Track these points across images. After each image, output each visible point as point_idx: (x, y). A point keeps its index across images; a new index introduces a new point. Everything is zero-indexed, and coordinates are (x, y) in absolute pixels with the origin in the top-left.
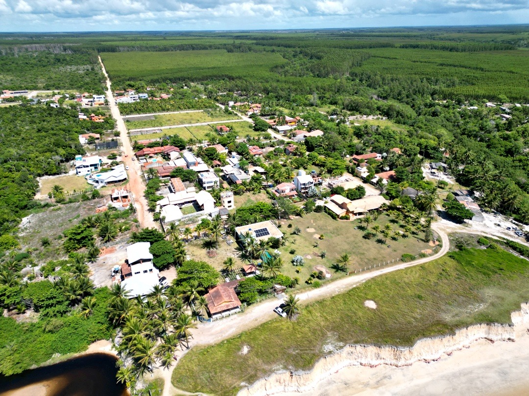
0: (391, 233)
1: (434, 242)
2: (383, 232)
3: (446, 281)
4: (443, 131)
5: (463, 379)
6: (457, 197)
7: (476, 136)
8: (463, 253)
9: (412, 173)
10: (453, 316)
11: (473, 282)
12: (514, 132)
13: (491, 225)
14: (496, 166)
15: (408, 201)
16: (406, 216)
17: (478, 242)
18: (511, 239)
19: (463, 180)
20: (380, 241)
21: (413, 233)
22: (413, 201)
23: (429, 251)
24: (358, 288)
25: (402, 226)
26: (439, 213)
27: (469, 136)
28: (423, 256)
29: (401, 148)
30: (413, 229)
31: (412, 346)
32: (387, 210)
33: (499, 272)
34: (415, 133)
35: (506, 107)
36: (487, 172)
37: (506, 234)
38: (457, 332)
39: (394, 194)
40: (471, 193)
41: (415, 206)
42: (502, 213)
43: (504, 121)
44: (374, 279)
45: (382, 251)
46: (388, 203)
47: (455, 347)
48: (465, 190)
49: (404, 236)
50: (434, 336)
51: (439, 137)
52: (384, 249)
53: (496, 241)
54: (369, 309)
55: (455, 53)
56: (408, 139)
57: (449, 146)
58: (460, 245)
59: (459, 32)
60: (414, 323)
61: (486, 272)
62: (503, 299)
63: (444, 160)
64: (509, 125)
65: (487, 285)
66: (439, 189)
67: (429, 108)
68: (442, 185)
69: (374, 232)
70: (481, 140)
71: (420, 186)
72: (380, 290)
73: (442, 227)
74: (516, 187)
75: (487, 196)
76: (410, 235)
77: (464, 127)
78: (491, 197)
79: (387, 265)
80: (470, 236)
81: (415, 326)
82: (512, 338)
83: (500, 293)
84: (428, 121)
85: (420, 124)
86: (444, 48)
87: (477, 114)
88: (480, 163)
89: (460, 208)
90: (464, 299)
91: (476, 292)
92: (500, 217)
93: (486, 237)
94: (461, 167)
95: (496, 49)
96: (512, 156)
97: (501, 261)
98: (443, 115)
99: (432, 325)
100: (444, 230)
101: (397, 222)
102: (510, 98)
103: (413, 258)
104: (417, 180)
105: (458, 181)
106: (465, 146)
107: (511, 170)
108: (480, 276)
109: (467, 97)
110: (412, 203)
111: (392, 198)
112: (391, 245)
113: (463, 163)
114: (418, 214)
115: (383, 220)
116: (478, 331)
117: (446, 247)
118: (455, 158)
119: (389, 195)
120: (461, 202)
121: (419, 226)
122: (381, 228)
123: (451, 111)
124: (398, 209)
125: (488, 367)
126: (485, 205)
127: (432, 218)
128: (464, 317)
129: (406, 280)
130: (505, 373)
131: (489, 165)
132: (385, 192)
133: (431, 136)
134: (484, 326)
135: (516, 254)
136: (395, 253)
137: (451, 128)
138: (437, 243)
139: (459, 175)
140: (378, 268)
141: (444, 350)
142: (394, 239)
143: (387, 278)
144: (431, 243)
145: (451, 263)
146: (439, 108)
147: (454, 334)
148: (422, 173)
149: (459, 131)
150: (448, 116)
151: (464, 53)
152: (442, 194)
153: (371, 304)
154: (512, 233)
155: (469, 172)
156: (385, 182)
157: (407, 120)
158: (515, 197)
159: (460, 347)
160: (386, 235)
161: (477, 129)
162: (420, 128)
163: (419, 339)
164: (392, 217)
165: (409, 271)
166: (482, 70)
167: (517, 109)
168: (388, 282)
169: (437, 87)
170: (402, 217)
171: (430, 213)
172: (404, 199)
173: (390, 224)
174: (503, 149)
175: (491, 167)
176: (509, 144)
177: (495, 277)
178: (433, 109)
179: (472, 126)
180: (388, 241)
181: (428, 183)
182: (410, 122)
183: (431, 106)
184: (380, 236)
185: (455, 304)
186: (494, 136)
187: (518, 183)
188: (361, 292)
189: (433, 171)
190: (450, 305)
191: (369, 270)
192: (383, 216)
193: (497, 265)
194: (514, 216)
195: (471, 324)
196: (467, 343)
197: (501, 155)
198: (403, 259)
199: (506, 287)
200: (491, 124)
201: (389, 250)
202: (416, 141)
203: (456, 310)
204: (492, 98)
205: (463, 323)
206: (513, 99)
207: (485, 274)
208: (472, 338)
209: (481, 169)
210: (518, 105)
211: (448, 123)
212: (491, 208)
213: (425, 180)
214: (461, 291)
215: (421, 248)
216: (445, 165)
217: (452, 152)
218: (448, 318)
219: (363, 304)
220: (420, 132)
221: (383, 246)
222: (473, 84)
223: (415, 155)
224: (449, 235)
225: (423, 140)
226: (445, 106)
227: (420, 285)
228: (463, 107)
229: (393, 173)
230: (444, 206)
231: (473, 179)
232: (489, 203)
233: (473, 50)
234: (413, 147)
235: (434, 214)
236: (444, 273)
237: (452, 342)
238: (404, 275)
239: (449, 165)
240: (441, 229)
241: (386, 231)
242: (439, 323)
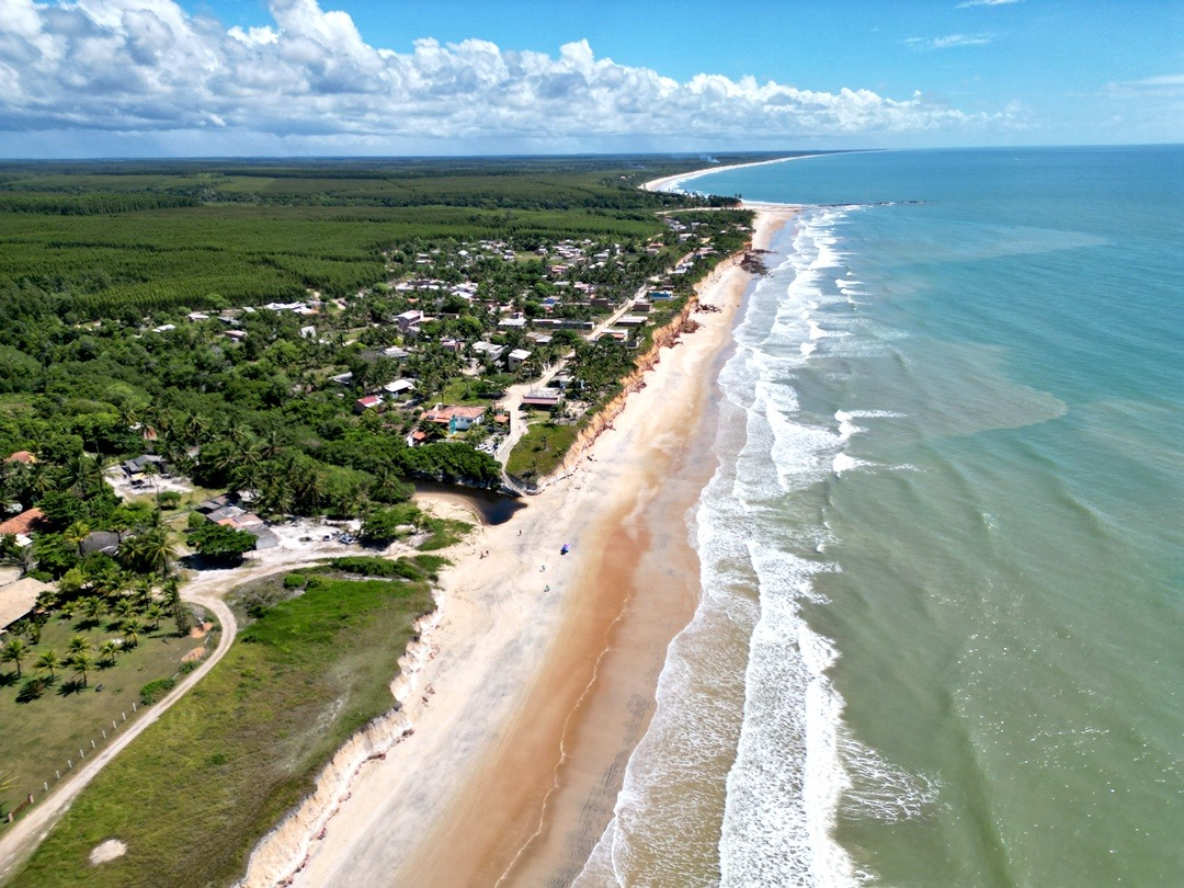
0: (91, 656)
1: (201, 627)
2: (71, 661)
3: (258, 694)
4: (121, 388)
5: (364, 863)
6: (210, 516)
7: (195, 384)
8: (267, 621)
9: (86, 498)
10: (299, 756)
11: (306, 668)
12: (263, 360)
13: (294, 543)
14: (257, 432)
15: (103, 565)
16: (113, 601)
17: (286, 586)
18: (338, 555)
19: (207, 476)
20: (69, 689)
21: (147, 630)
22: (116, 558)
23: (199, 651)
24: (54, 835)
25: (113, 627)
26: (187, 561)
27: (182, 386)
28: (190, 668)
29: (33, 450)
30: (142, 621)
31: (243, 875)
32: (58, 606)
33: (342, 623)
34: (54, 405)
35: (228, 315)
36: (246, 447)
37: (326, 550)
38: (319, 781)
39: (61, 562)
40: (233, 499)
41: (125, 568)
42: (305, 514)
43: (237, 344)
44: (92, 786)
45: (88, 708)
46: (52, 588)
47: (326, 814)
48: (219, 495)
49: (127, 647)
50: (280, 821)
51: (117, 402)
52: (90, 701)
53: (315, 570)
54: (107, 865)
55: (76, 218)
56: (44, 424)
57: (146, 415)
58: (255, 608)
59: (68, 172)
60: (230, 824)
61: (320, 635)
62: (367, 669)
63: (150, 449)
64: (250, 350)
65: (332, 658)
66: (164, 513)
67: (66, 343)
68: (167, 501)
69: (45, 673)
70: (210, 389)
71: (118, 519)
72: (119, 802)
73: (205, 589)
74: (308, 458)
75: (265, 492)
76: (139, 638)
77: (163, 371)
78: (273, 493)
79: (113, 734)
80: (267, 582)
81: (233, 828)
82: (407, 728)
83: (358, 660)
84: (78, 373)
85: (61, 385)
86: (45, 209)
87: (178, 340)
88: (226, 433)
89: (226, 534)
90: (304, 709)
91: (319, 684)
92: (304, 523)
93: (295, 571)
94: (193, 453)
95: (162, 205)
96: (278, 404)
97: (336, 602)
98: (105, 353)
99: (267, 801)
100: (211, 593)
101: (96, 623)
102: (231, 298)
103: (168, 686)
104: (107, 510)
105: (197, 482)
106: (182, 408)
107: (288, 431)
108: (315, 650)
109: (144, 307)
110: (116, 566)
111: (58, 572)
112: (104, 682)
113: (192, 443)
114: (138, 583)
115: (57, 635)
116: (353, 755)
117: (230, 625)
118: (172, 438)
119: (48, 569)
120: (222, 523)
121: (153, 608)
122: (61, 655)
123: (121, 342)
124: (88, 593)
125: (394, 808)
126: (269, 511)
127: (176, 579)
128: (319, 745)
129: (174, 742)
130: (421, 798)
131: (244, 432)
132: (34, 565)
133: (97, 404)
134: (359, 738)
135: (355, 578)
136: (121, 696)
137: (137, 378)
138: (208, 626)
139: (196, 469)
140: (92, 754)
141: (308, 835)
142: (104, 665)
143: (125, 766)
144: (196, 634)
145: (253, 652)
146: (91, 341)
147: (314, 789)
148: (111, 490)
149: (155, 380)
150: (118, 353)
151: (96, 218)
152: (178, 520)
153: (112, 850)
154: (334, 544)
155: (211, 458)
156: (23, 541)
157: (20, 381)
158: (313, 478)
159: (333, 807)
160: (82, 666)
161: (192, 369)
162: (64, 391)
163: (252, 849)
164: (79, 616)
165: (172, 719)
166: (152, 248)
167: (250, 318)
168: (132, 770)
169: (65, 296)
170: (103, 606)
171: (166, 571)
172: (91, 563)
173: (82, 636)
174: (256, 396)
175: (250, 435)
176: (265, 385)
177: (339, 638)
178: (76, 345)
179: (179, 364)
180: (93, 677)
181: (135, 508)
182: (29, 383)
183: (68, 338)
184: (67, 675)
185: (293, 728)
186: (231, 376)
187: (308, 452)
188: (69, 839)
189: (136, 477)
190: (283, 736)
191: (69, 773)
192: (54, 624)
193: (333, 613)
194: (326, 511)
195: (336, 748)
196: (342, 790)
197: (258, 409)
198: (146, 700)
199: (366, 645)
200: (215, 354)
201: (103, 697)
202: (67, 423)
203: (297, 741)
204: (197, 303)
205: (321, 757)
206: (237, 301)
207: (320, 640)
208: (347, 773)
209: (232, 445)
210: (250, 310)
211: (125, 370)
212: (281, 512)
213: (124, 503)
214: (293, 698)
215: (178, 655)
216: (158, 458)
217: (159, 427)
218: (290, 766)
219: (88, 862)
220: (65, 400)
221: (85, 694)
222: (145, 281)
223: (77, 454)
224: (226, 598)
225: (81, 418)
226: (102, 334)
227: (207, 733)
228: (143, 329)
229: (35, 512)
230: (190, 544)
231: (226, 470)
232: (275, 504)
233: (114, 209)
234: (62, 438)
235: (177, 569)
236: (246, 681)
237: (316, 807)
238: (165, 733)
239: (165, 455)
240: (205, 594)
241: (76, 656)
242: (276, 787)
